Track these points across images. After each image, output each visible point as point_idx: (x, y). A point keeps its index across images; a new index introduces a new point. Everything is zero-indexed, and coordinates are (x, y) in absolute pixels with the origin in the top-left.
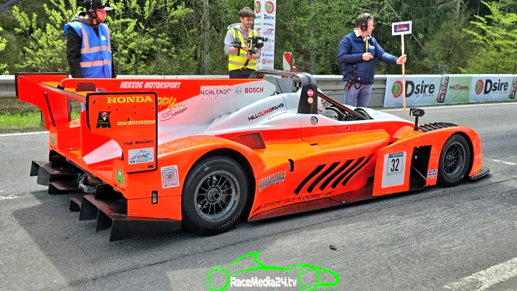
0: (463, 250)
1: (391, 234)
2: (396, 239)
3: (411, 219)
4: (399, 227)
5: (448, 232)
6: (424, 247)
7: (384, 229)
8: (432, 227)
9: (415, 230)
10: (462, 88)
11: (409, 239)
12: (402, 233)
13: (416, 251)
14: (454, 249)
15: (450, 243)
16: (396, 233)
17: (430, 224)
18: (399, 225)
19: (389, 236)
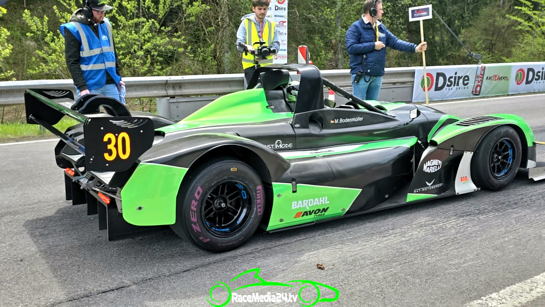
0: (476, 267)
1: (392, 248)
2: (397, 254)
3: (419, 230)
4: (404, 239)
5: (460, 244)
6: (429, 264)
7: (386, 242)
8: (443, 238)
9: (422, 243)
10: (500, 79)
11: (413, 254)
12: (406, 248)
13: (418, 269)
14: (465, 265)
15: (461, 258)
16: (399, 247)
17: (442, 235)
18: (404, 237)
19: (390, 251)
